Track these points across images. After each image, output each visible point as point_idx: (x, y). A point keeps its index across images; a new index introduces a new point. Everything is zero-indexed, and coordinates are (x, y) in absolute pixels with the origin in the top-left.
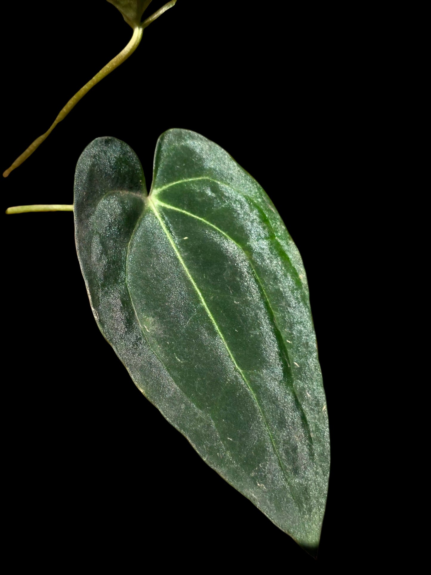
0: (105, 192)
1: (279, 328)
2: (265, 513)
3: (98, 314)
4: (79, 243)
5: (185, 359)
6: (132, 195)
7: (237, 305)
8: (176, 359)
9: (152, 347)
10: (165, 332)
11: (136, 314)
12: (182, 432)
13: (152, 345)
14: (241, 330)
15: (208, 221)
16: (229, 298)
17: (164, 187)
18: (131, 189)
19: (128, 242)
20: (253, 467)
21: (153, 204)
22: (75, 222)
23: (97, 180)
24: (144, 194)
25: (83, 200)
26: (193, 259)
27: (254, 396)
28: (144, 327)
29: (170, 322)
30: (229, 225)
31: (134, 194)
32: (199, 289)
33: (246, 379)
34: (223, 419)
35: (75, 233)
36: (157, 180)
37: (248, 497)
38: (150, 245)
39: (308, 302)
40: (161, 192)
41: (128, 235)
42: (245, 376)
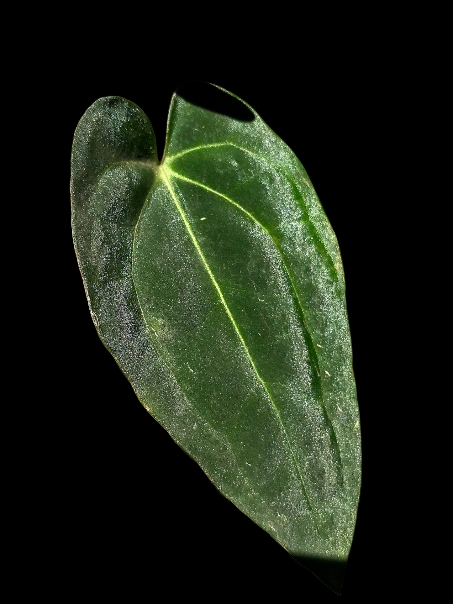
0: (108, 164)
1: (309, 329)
2: (285, 547)
3: (97, 319)
4: (77, 231)
5: (200, 369)
6: (141, 165)
7: (261, 303)
8: (189, 369)
9: (161, 355)
10: (176, 337)
11: (143, 314)
12: (194, 456)
13: (161, 352)
14: (265, 334)
15: (230, 197)
16: (253, 295)
17: (179, 155)
18: (139, 158)
19: (135, 225)
20: (273, 495)
21: (166, 174)
22: (72, 205)
23: (99, 150)
24: (155, 163)
25: (82, 177)
26: (211, 245)
27: (277, 413)
28: (152, 330)
29: (182, 324)
30: (255, 204)
31: (143, 164)
32: (218, 282)
33: (269, 393)
34: (241, 440)
35: (72, 220)
36: (171, 145)
37: (267, 530)
38: (160, 229)
39: (344, 297)
40: (175, 160)
41: (136, 215)
42: (268, 390)
